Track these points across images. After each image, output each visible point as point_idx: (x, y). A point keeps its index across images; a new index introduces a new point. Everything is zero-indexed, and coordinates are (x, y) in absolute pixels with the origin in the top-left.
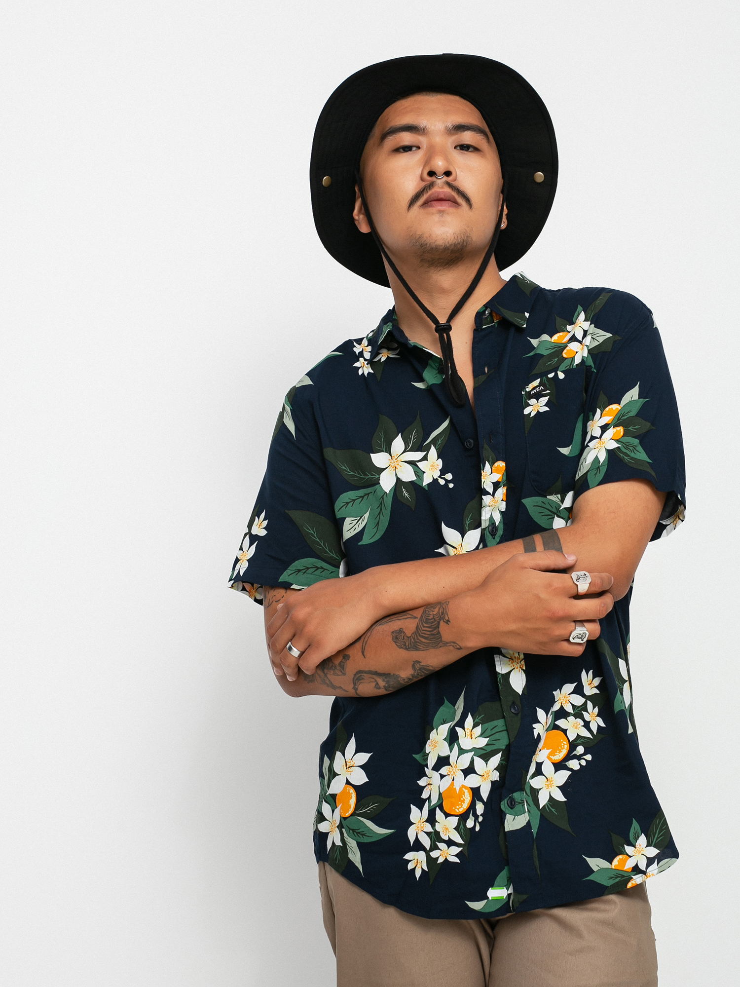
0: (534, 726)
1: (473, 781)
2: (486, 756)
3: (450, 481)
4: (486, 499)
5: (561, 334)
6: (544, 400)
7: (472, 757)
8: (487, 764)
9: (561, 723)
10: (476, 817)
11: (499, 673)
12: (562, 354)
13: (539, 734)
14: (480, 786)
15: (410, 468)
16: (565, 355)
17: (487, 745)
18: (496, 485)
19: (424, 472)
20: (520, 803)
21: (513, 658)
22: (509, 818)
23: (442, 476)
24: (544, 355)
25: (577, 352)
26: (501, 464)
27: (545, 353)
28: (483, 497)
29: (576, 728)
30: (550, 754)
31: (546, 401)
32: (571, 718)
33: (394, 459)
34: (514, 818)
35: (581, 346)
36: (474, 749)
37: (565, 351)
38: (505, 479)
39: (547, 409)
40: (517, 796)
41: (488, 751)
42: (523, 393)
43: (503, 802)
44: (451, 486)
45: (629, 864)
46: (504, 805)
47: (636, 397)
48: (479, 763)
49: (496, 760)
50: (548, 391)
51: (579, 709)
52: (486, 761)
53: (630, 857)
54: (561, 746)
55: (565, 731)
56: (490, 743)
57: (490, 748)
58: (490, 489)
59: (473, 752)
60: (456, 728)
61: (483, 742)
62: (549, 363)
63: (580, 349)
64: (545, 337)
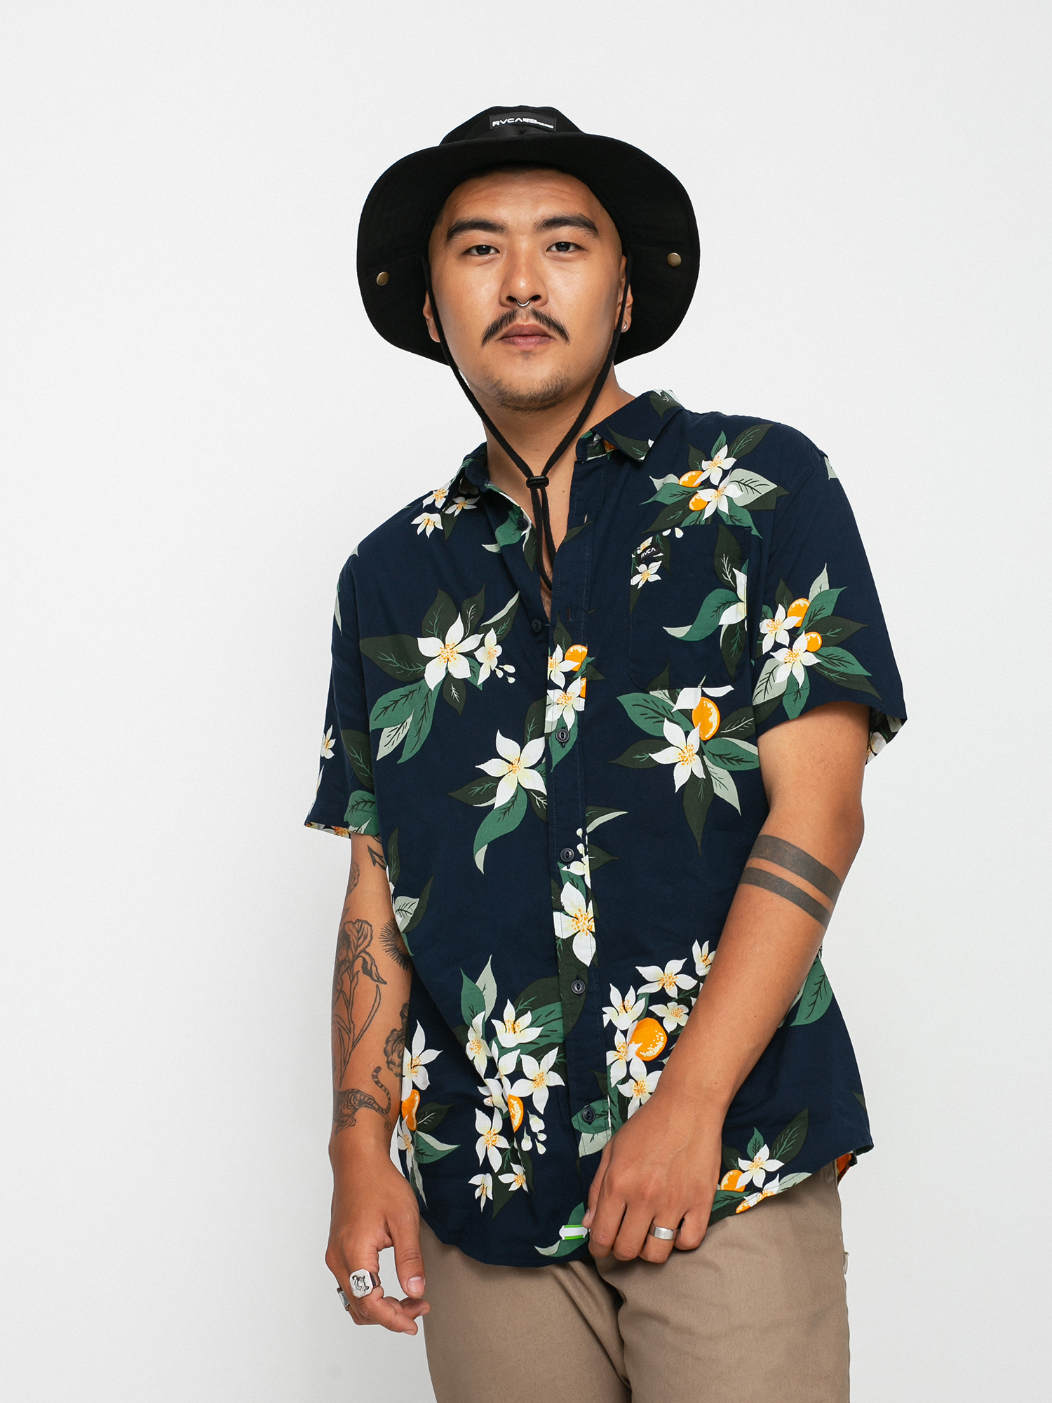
0: (604, 1009)
1: (521, 1088)
2: (537, 1051)
3: (511, 675)
4: (553, 695)
5: (693, 473)
6: (655, 566)
7: (519, 1057)
8: (539, 1064)
9: (658, 1009)
10: (534, 1136)
11: (559, 938)
12: (688, 504)
13: (610, 1021)
14: (532, 1094)
15: (465, 662)
16: (691, 507)
17: (539, 1036)
18: (570, 677)
19: (481, 664)
20: (601, 1115)
21: (579, 916)
22: (585, 1137)
23: (500, 666)
24: (667, 505)
25: (709, 502)
26: (581, 650)
27: (668, 501)
28: (548, 691)
29: (676, 1016)
30: (639, 1050)
31: (658, 567)
32: (672, 1005)
33: (448, 649)
34: (593, 1137)
35: (717, 492)
36: (519, 1046)
37: (693, 500)
38: (584, 668)
39: (658, 578)
40: (597, 1106)
41: (541, 1045)
42: (633, 556)
43: (576, 1116)
44: (511, 680)
45: (743, 1181)
46: (577, 1121)
47: (826, 587)
48: (529, 1064)
49: (551, 1057)
50: (661, 554)
51: (687, 994)
52: (539, 1060)
53: (744, 1172)
54: (656, 1038)
55: (660, 1020)
56: (544, 1034)
57: (545, 1041)
58: (561, 682)
59: (519, 1050)
60: (492, 1020)
61: (535, 1033)
62: (672, 517)
63: (713, 497)
64: (671, 478)
